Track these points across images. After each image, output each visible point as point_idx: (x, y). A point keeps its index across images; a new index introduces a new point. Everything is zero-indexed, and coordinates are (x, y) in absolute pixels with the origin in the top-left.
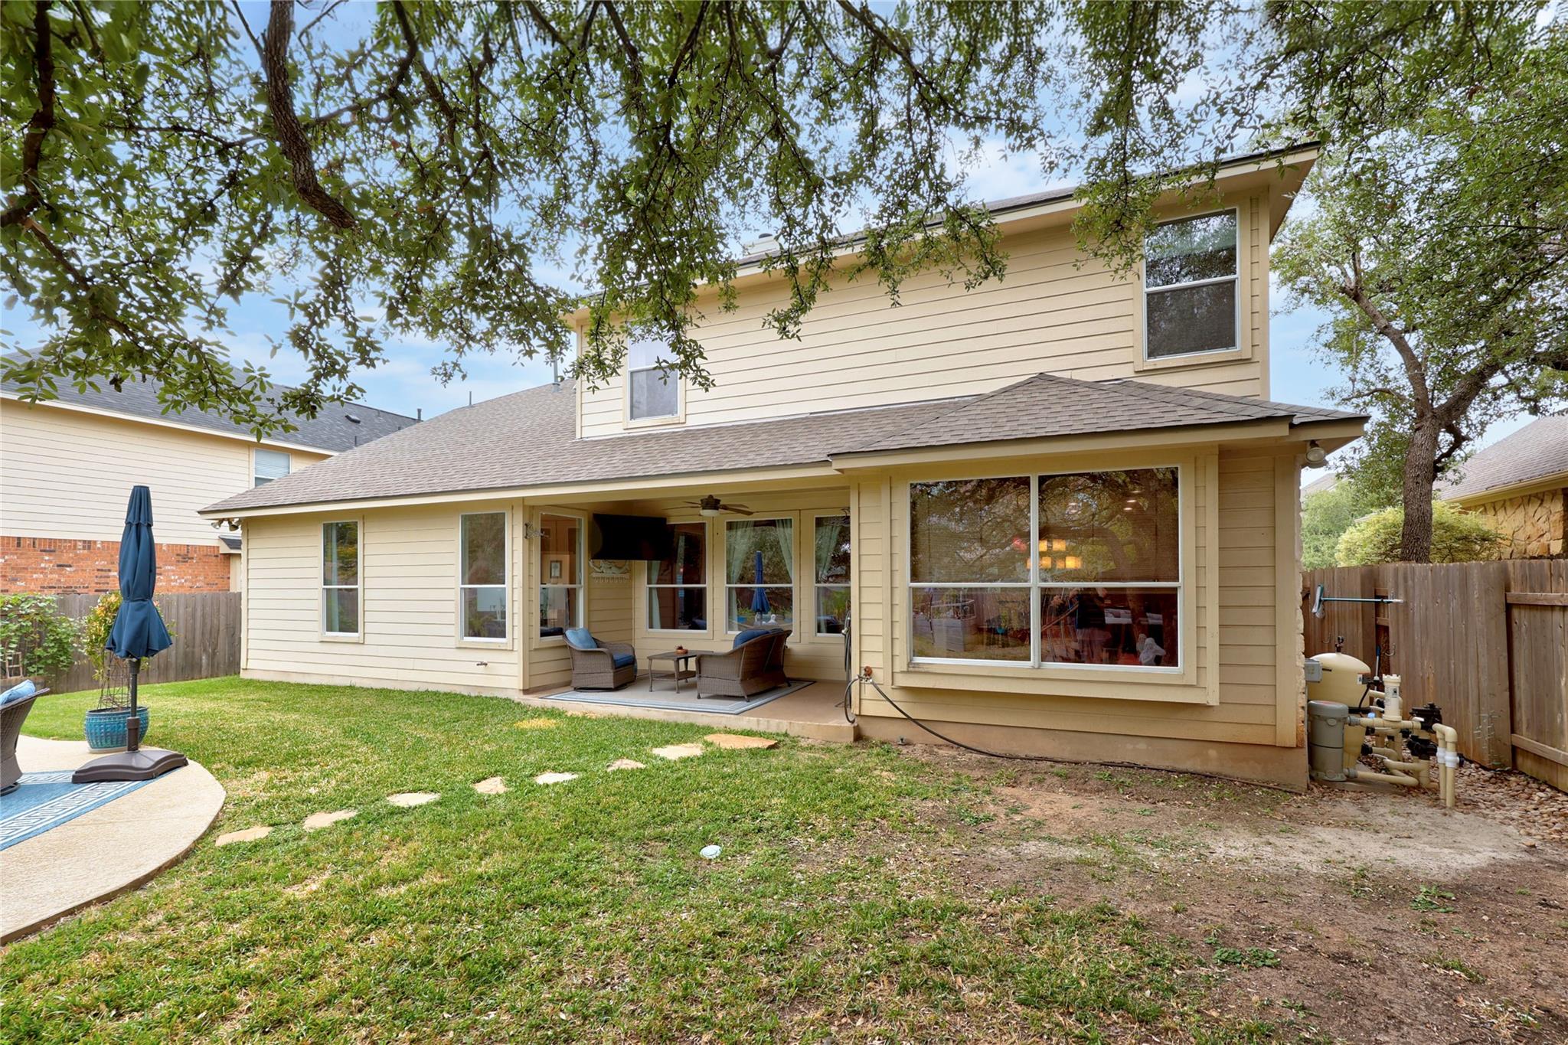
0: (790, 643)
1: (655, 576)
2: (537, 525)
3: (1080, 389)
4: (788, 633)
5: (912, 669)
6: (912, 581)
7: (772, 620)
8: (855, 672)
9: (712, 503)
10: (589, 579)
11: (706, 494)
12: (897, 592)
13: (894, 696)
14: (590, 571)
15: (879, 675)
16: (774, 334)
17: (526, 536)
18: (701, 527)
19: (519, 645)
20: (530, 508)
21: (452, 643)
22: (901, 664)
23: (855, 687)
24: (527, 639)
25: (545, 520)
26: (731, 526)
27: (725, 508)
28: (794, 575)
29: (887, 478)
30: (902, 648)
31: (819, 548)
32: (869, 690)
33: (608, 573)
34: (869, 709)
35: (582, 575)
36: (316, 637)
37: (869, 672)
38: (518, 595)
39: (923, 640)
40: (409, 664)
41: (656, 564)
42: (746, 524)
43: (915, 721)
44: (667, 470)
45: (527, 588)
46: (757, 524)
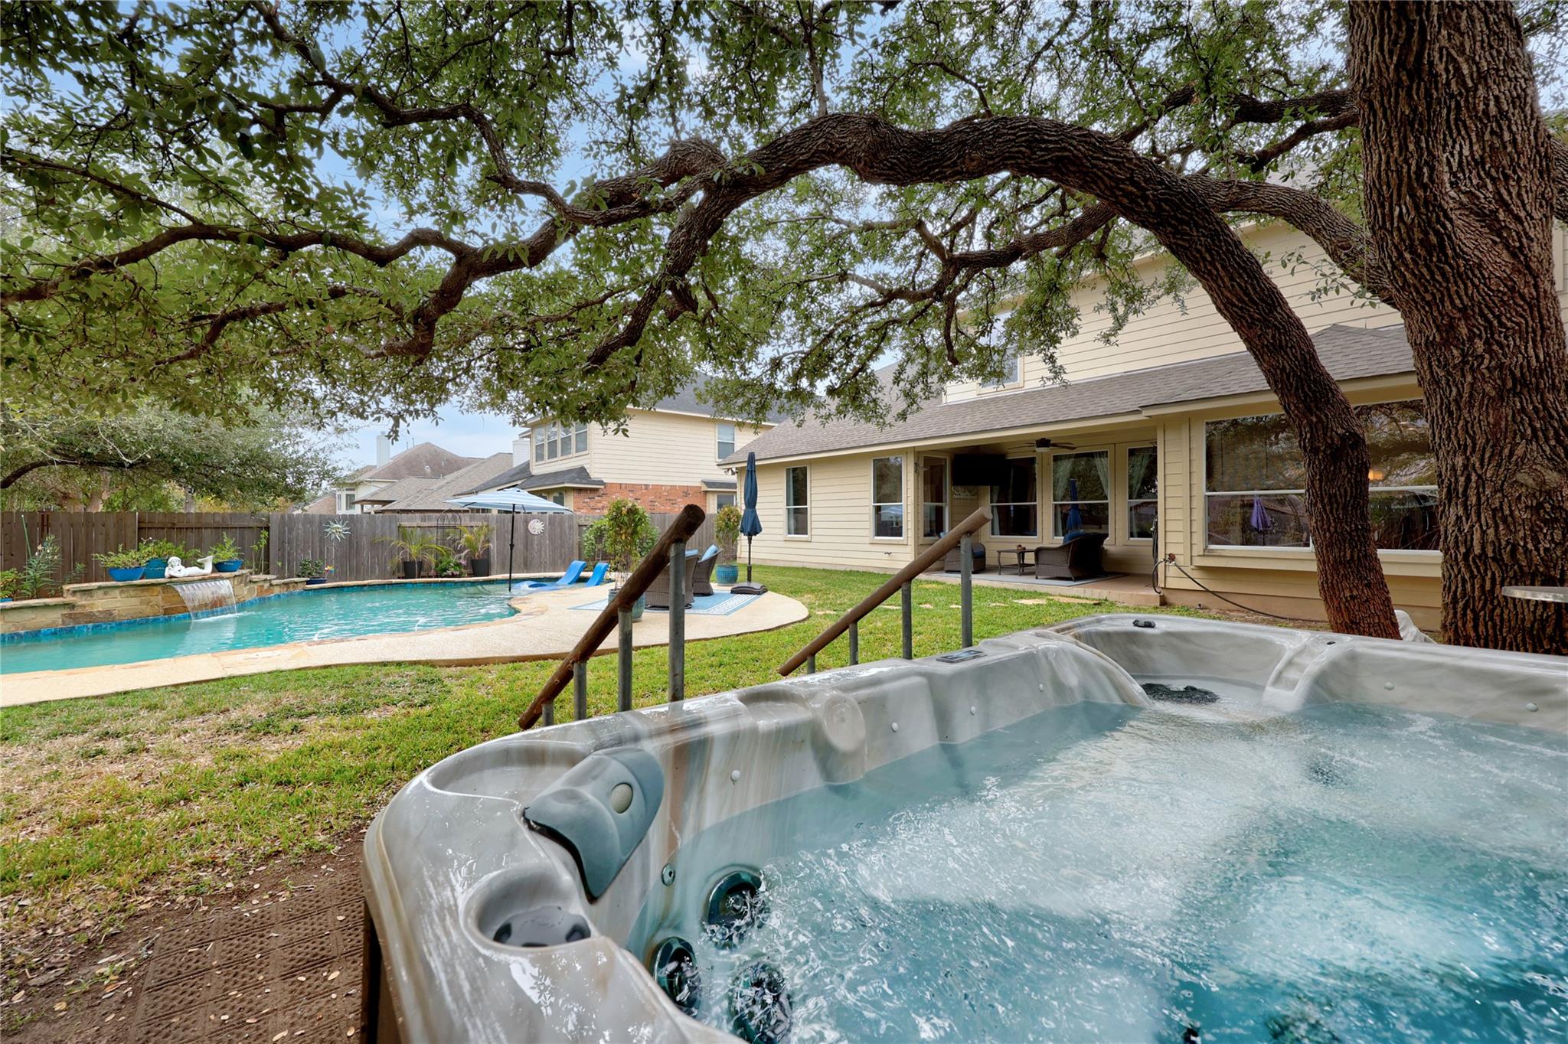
0: (1108, 544)
1: (995, 498)
2: (921, 464)
3: (1366, 339)
4: (1106, 535)
5: (1207, 553)
6: (1208, 489)
7: (1092, 530)
8: (1161, 557)
9: (1044, 442)
10: (952, 499)
11: (1039, 437)
12: (1194, 500)
13: (1195, 574)
14: (952, 494)
15: (1180, 560)
16: (1101, 344)
17: (916, 471)
18: (1032, 460)
19: (911, 541)
20: (917, 453)
21: (867, 540)
22: (1198, 549)
23: (1161, 568)
24: (917, 538)
25: (927, 460)
26: (1056, 459)
27: (1055, 445)
28: (1109, 492)
29: (1187, 420)
30: (1200, 538)
31: (1131, 477)
32: (1172, 570)
33: (963, 496)
34: (1172, 583)
35: (947, 496)
36: (781, 538)
37: (1172, 558)
38: (911, 509)
39: (1217, 532)
40: (840, 554)
41: (996, 488)
42: (1069, 457)
43: (1213, 593)
44: (1017, 423)
45: (916, 504)
46: (1078, 456)
